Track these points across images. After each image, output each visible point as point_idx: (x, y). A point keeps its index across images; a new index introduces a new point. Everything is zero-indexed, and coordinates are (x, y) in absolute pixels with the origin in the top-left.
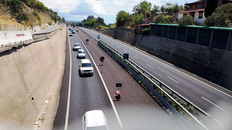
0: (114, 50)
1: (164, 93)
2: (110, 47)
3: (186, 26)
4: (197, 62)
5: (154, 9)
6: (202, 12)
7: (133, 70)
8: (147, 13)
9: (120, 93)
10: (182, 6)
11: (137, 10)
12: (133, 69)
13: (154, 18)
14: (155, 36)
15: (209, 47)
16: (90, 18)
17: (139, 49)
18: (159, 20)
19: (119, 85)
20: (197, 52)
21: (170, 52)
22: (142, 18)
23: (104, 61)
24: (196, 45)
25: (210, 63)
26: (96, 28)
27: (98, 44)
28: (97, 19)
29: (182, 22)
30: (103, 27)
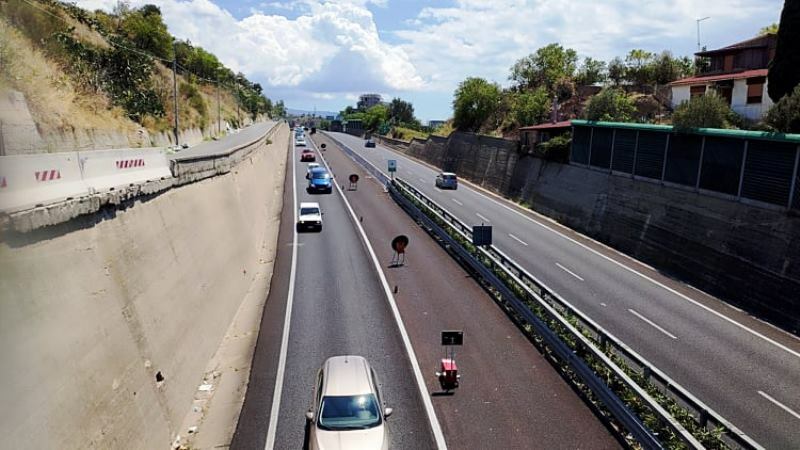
0: (444, 213)
1: (614, 373)
2: (428, 202)
3: (701, 129)
4: (743, 259)
5: (585, 72)
6: (760, 80)
7: (507, 284)
8: (559, 86)
9: (455, 368)
10: (686, 60)
11: (525, 74)
12: (505, 280)
13: (583, 103)
14: (586, 163)
15: (786, 206)
16: (368, 101)
17: (530, 211)
18: (603, 108)
19: (452, 339)
20: (743, 224)
21: (644, 223)
22: (543, 103)
23: (405, 249)
24: (737, 198)
25: (791, 265)
26: (385, 134)
27: (390, 191)
28: (391, 105)
29: (685, 116)
30: (411, 131)
